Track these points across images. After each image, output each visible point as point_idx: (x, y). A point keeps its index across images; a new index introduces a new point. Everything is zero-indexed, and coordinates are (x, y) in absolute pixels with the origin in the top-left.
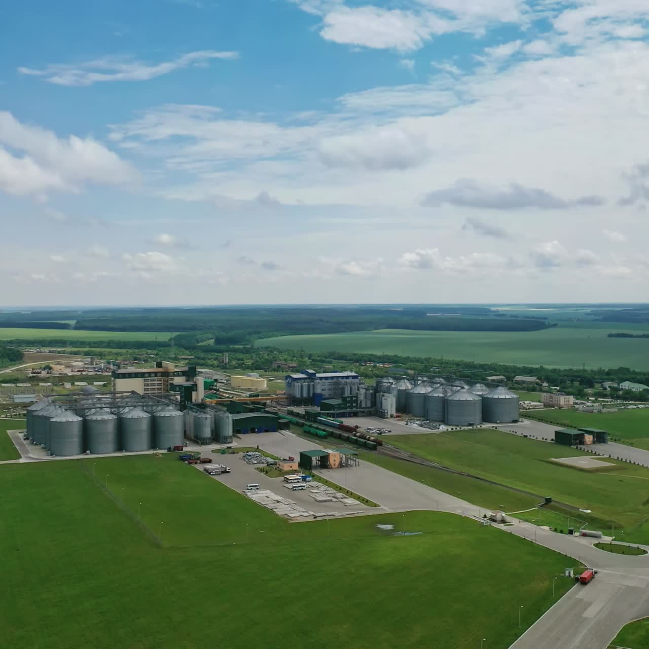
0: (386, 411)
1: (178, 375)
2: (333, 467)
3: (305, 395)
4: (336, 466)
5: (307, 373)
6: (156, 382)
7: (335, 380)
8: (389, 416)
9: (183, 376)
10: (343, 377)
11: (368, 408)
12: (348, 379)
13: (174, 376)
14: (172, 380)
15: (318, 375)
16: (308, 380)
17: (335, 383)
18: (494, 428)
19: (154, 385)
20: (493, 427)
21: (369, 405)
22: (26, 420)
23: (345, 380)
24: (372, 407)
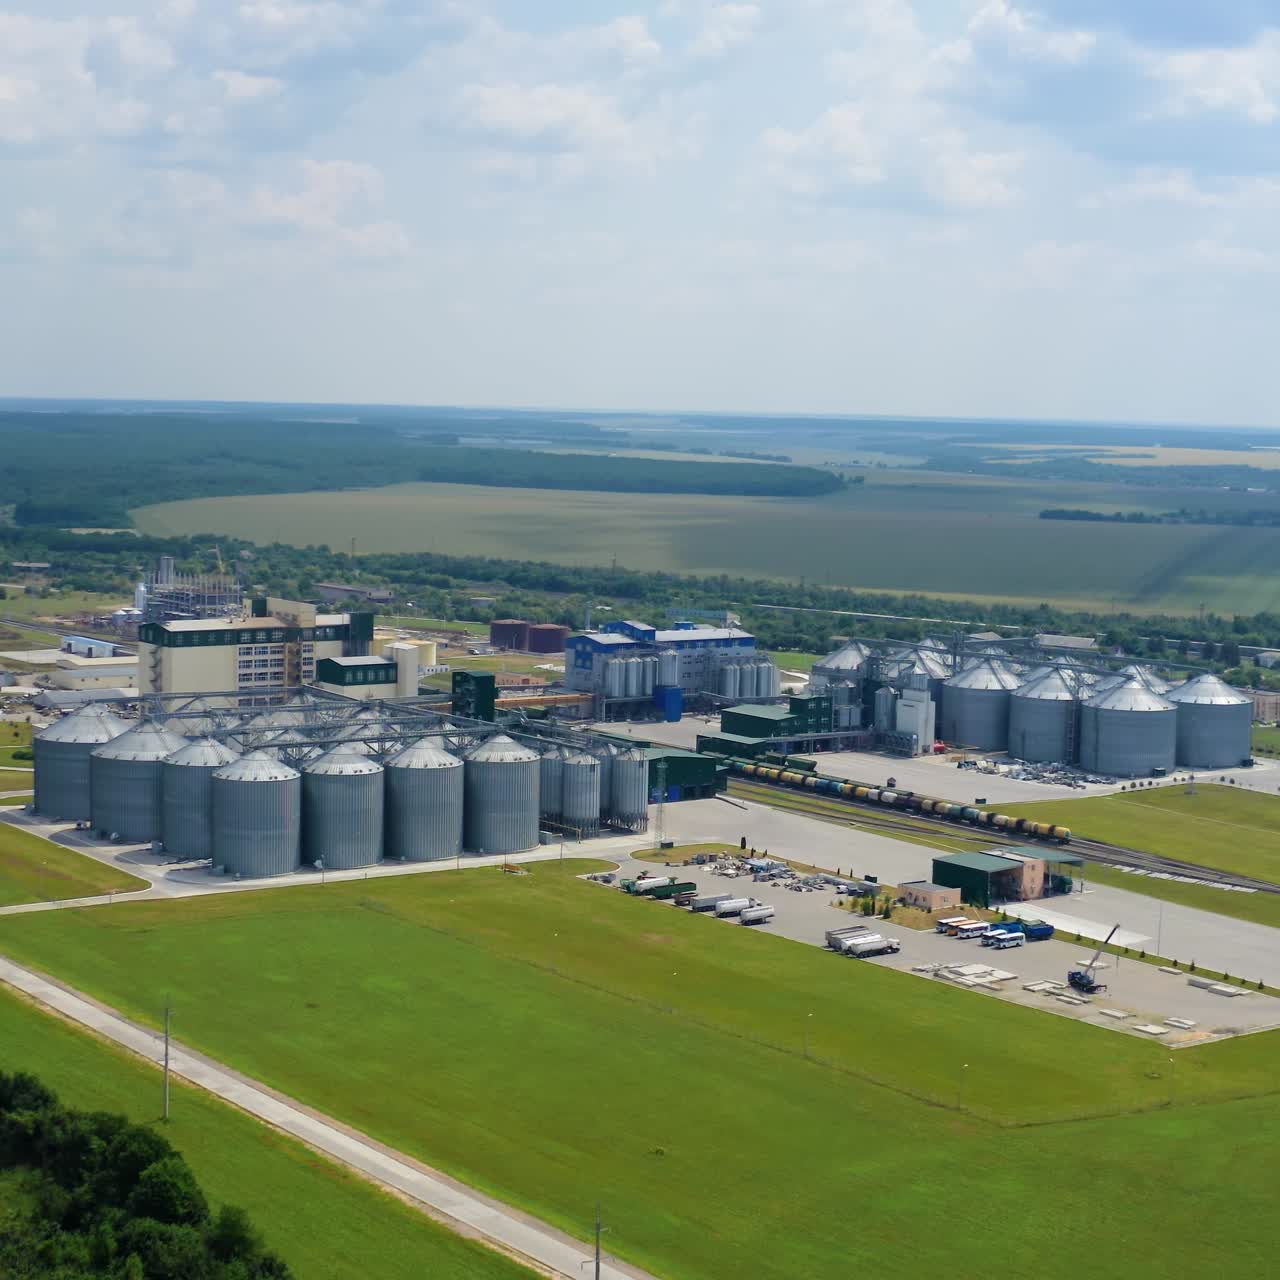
0: (915, 737)
1: (326, 638)
2: (1031, 896)
3: (633, 690)
4: (1036, 894)
5: (632, 632)
6: (268, 657)
7: (699, 651)
8: (920, 751)
9: (336, 638)
10: (718, 642)
11: (854, 728)
12: (731, 646)
13: (315, 638)
14: (309, 651)
15: (662, 636)
16: (638, 651)
17: (707, 659)
18: (1227, 783)
19: (264, 663)
20: (1223, 779)
21: (856, 720)
22: (33, 770)
23: (723, 650)
24: (864, 725)
